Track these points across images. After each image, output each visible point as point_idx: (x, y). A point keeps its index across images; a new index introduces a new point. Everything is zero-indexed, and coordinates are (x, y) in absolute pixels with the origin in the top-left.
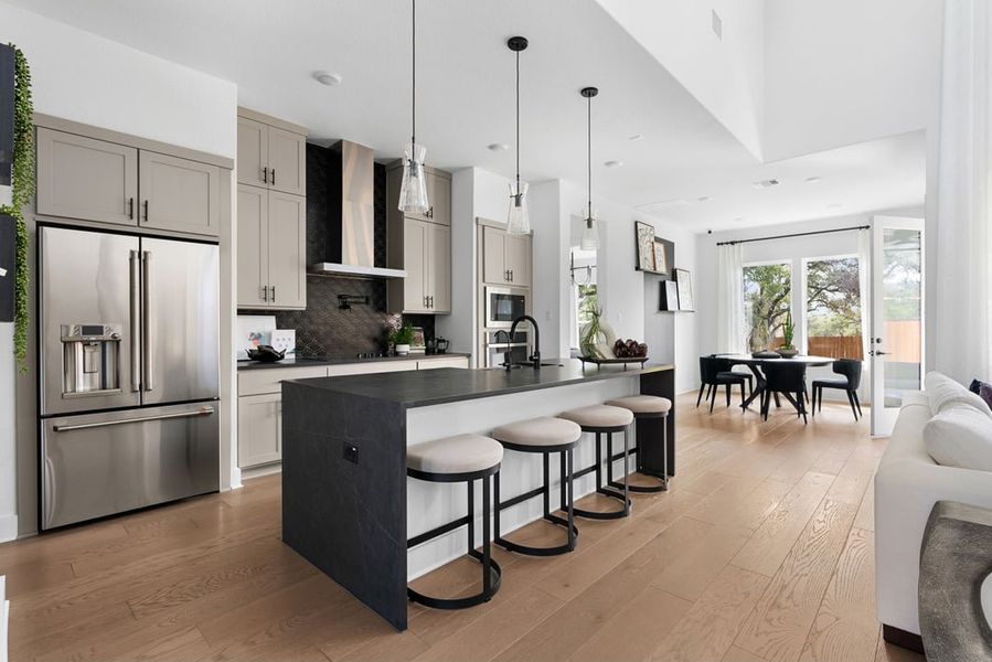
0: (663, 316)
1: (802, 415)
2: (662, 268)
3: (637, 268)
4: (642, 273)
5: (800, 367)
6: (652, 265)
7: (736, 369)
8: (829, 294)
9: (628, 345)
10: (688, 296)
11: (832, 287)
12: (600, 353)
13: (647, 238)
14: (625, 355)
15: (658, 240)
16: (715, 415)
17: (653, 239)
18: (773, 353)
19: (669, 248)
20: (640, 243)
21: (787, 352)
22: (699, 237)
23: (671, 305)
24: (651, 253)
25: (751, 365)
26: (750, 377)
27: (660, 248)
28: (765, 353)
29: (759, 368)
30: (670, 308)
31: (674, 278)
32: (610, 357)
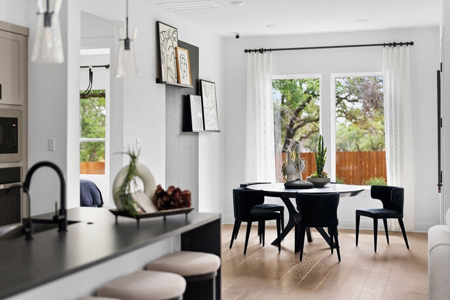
0: (187, 138)
1: (335, 250)
2: (186, 81)
3: (159, 80)
4: (164, 86)
5: (334, 199)
6: (175, 76)
7: (268, 201)
8: (349, 105)
9: (170, 193)
10: (213, 112)
11: (352, 97)
12: (139, 206)
13: (170, 43)
14: (167, 206)
15: (182, 44)
16: (249, 257)
17: (176, 44)
18: (306, 182)
19: (194, 52)
20: (162, 49)
21: (320, 180)
22: (225, 40)
23: (196, 125)
24: (173, 60)
25: (284, 197)
26: (281, 209)
27: (183, 53)
28: (298, 183)
29: (293, 201)
30: (194, 129)
31: (199, 91)
32: (150, 209)
